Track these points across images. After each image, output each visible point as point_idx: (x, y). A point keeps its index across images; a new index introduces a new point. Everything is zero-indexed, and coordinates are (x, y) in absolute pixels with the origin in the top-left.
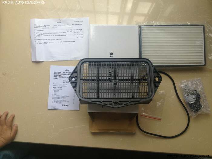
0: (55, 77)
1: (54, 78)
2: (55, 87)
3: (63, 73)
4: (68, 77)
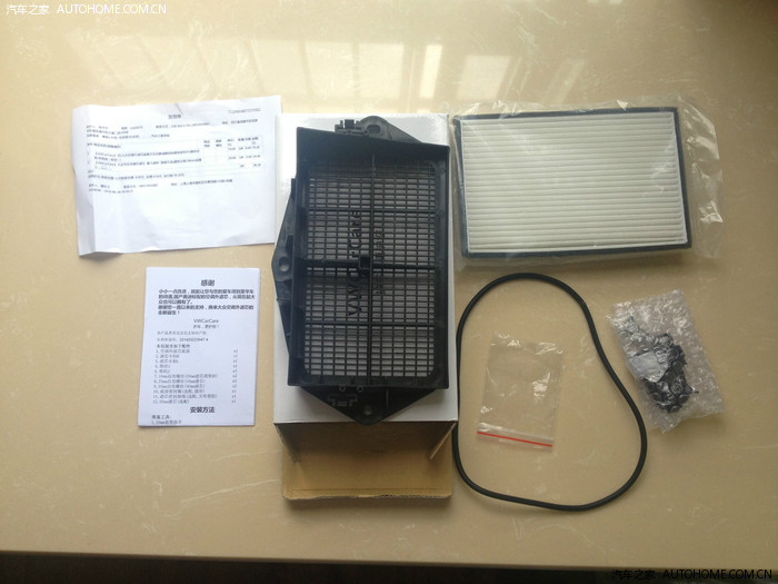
0: (164, 309)
1: (160, 313)
2: (165, 343)
3: (193, 291)
4: (210, 307)
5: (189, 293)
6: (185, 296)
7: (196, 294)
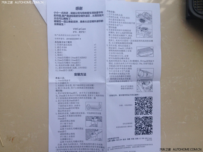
0: (57, 23)
1: (55, 24)
2: (59, 40)
3: (72, 13)
4: (81, 22)
5: (69, 14)
6: (68, 16)
7: (73, 14)
